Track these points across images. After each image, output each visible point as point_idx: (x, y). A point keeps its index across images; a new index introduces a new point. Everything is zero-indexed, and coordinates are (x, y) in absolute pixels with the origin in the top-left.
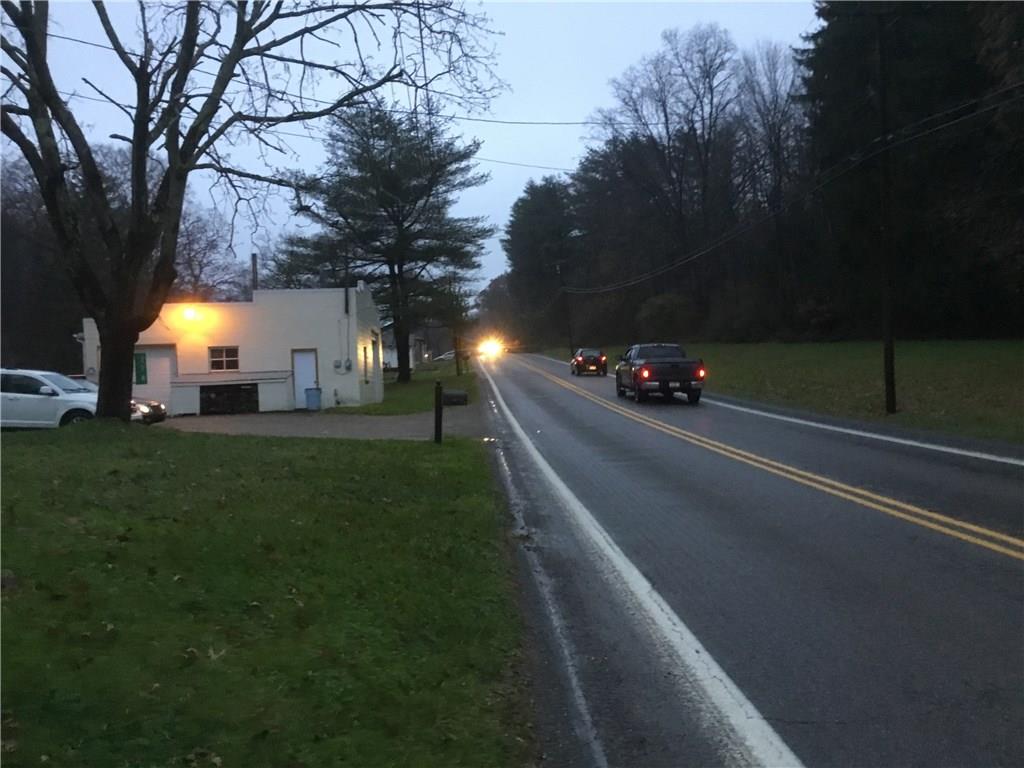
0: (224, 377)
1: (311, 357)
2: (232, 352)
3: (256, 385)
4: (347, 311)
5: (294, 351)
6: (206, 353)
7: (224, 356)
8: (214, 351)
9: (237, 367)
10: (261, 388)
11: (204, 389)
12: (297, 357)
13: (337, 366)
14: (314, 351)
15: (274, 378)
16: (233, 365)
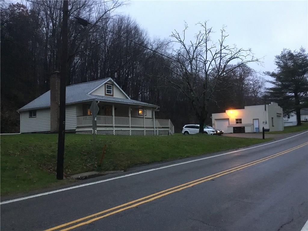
0: (239, 125)
1: (257, 120)
2: (240, 120)
3: (244, 127)
4: (265, 110)
5: (253, 119)
6: (235, 120)
7: (239, 121)
8: (237, 120)
9: (241, 123)
10: (246, 128)
11: (234, 128)
12: (254, 120)
13: (263, 123)
14: (258, 119)
15: (249, 125)
16: (241, 122)
